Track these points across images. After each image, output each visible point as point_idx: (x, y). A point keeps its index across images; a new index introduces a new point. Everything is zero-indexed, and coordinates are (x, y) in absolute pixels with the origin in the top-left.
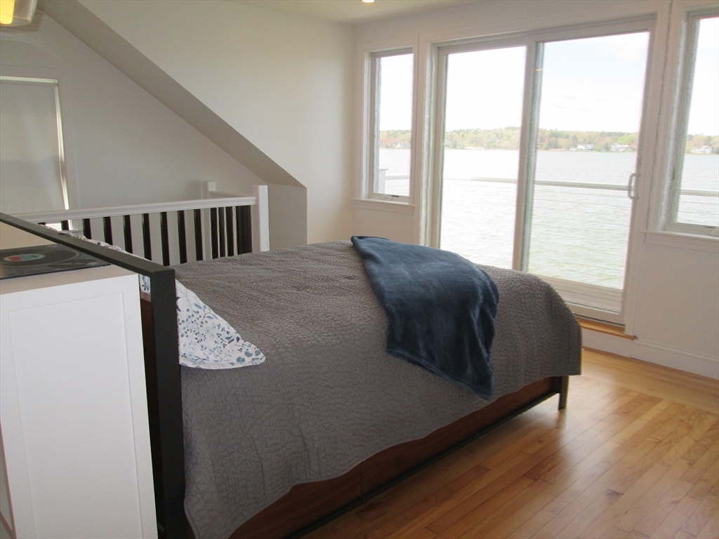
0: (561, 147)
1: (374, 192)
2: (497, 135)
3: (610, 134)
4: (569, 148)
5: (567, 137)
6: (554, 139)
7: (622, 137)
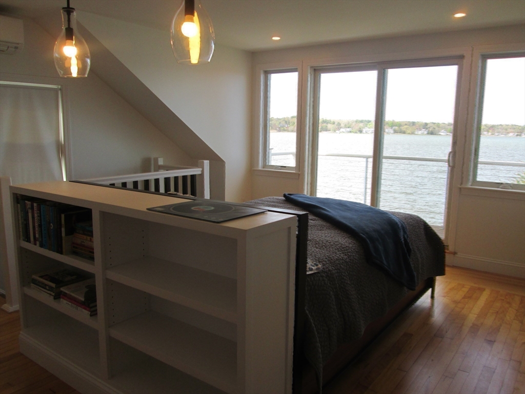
0: (329, 131)
1: (267, 164)
2: (286, 122)
3: (362, 122)
4: (335, 131)
5: (334, 123)
6: (325, 124)
7: (370, 123)
